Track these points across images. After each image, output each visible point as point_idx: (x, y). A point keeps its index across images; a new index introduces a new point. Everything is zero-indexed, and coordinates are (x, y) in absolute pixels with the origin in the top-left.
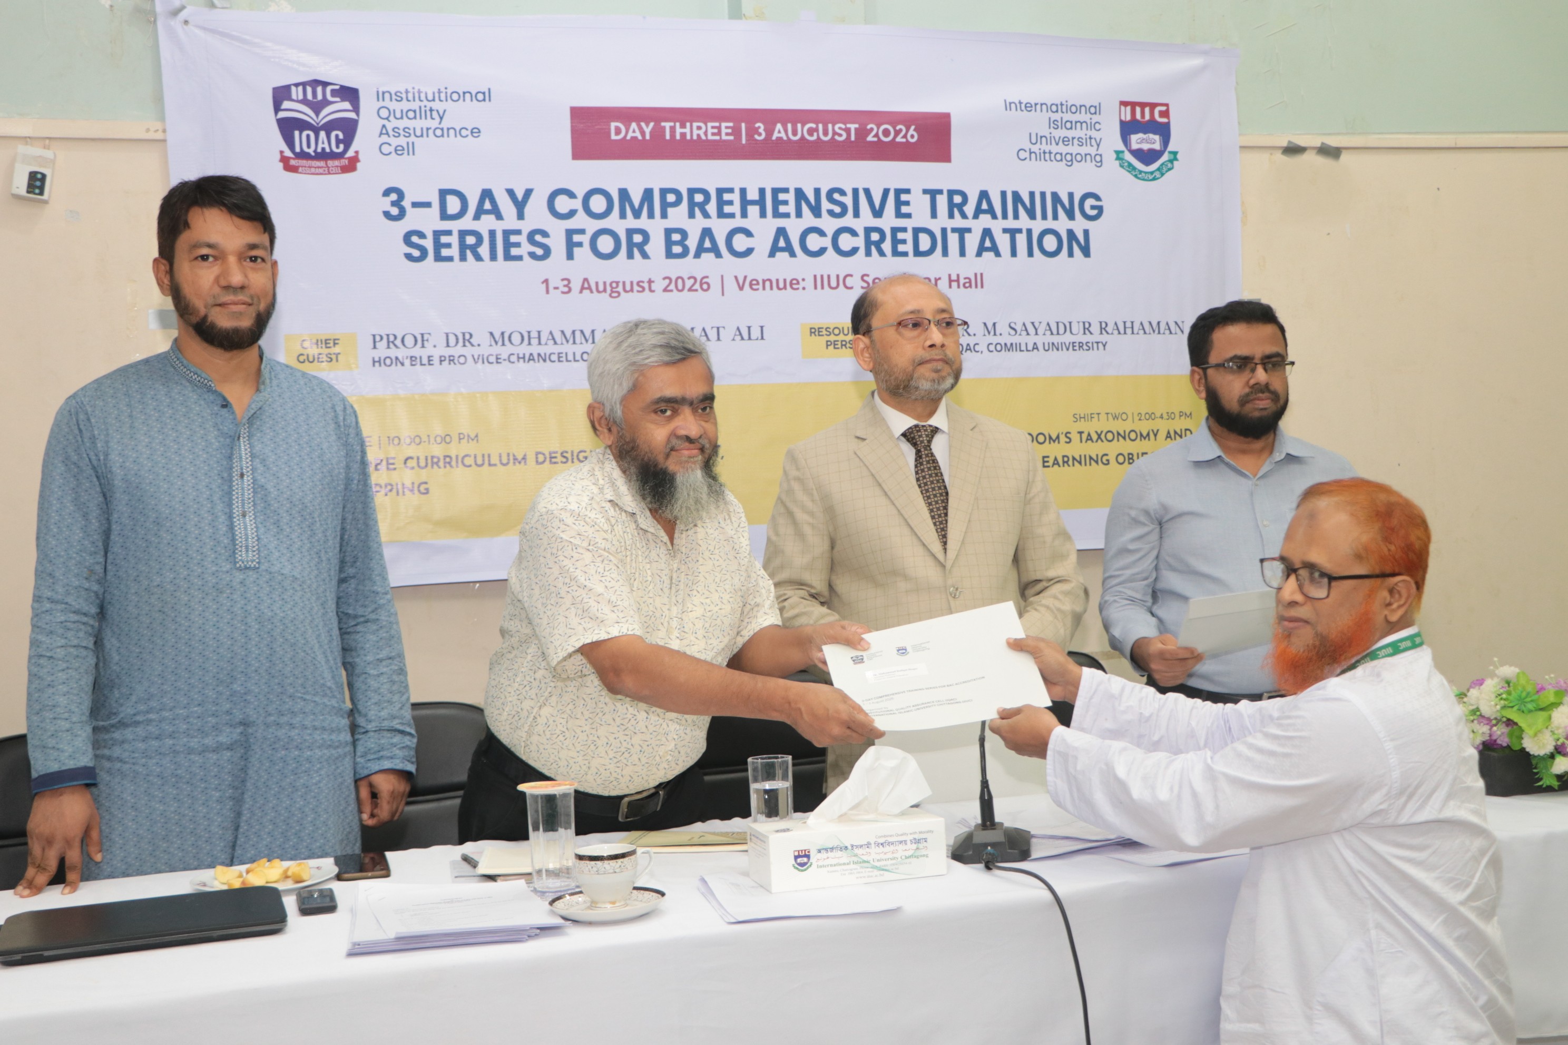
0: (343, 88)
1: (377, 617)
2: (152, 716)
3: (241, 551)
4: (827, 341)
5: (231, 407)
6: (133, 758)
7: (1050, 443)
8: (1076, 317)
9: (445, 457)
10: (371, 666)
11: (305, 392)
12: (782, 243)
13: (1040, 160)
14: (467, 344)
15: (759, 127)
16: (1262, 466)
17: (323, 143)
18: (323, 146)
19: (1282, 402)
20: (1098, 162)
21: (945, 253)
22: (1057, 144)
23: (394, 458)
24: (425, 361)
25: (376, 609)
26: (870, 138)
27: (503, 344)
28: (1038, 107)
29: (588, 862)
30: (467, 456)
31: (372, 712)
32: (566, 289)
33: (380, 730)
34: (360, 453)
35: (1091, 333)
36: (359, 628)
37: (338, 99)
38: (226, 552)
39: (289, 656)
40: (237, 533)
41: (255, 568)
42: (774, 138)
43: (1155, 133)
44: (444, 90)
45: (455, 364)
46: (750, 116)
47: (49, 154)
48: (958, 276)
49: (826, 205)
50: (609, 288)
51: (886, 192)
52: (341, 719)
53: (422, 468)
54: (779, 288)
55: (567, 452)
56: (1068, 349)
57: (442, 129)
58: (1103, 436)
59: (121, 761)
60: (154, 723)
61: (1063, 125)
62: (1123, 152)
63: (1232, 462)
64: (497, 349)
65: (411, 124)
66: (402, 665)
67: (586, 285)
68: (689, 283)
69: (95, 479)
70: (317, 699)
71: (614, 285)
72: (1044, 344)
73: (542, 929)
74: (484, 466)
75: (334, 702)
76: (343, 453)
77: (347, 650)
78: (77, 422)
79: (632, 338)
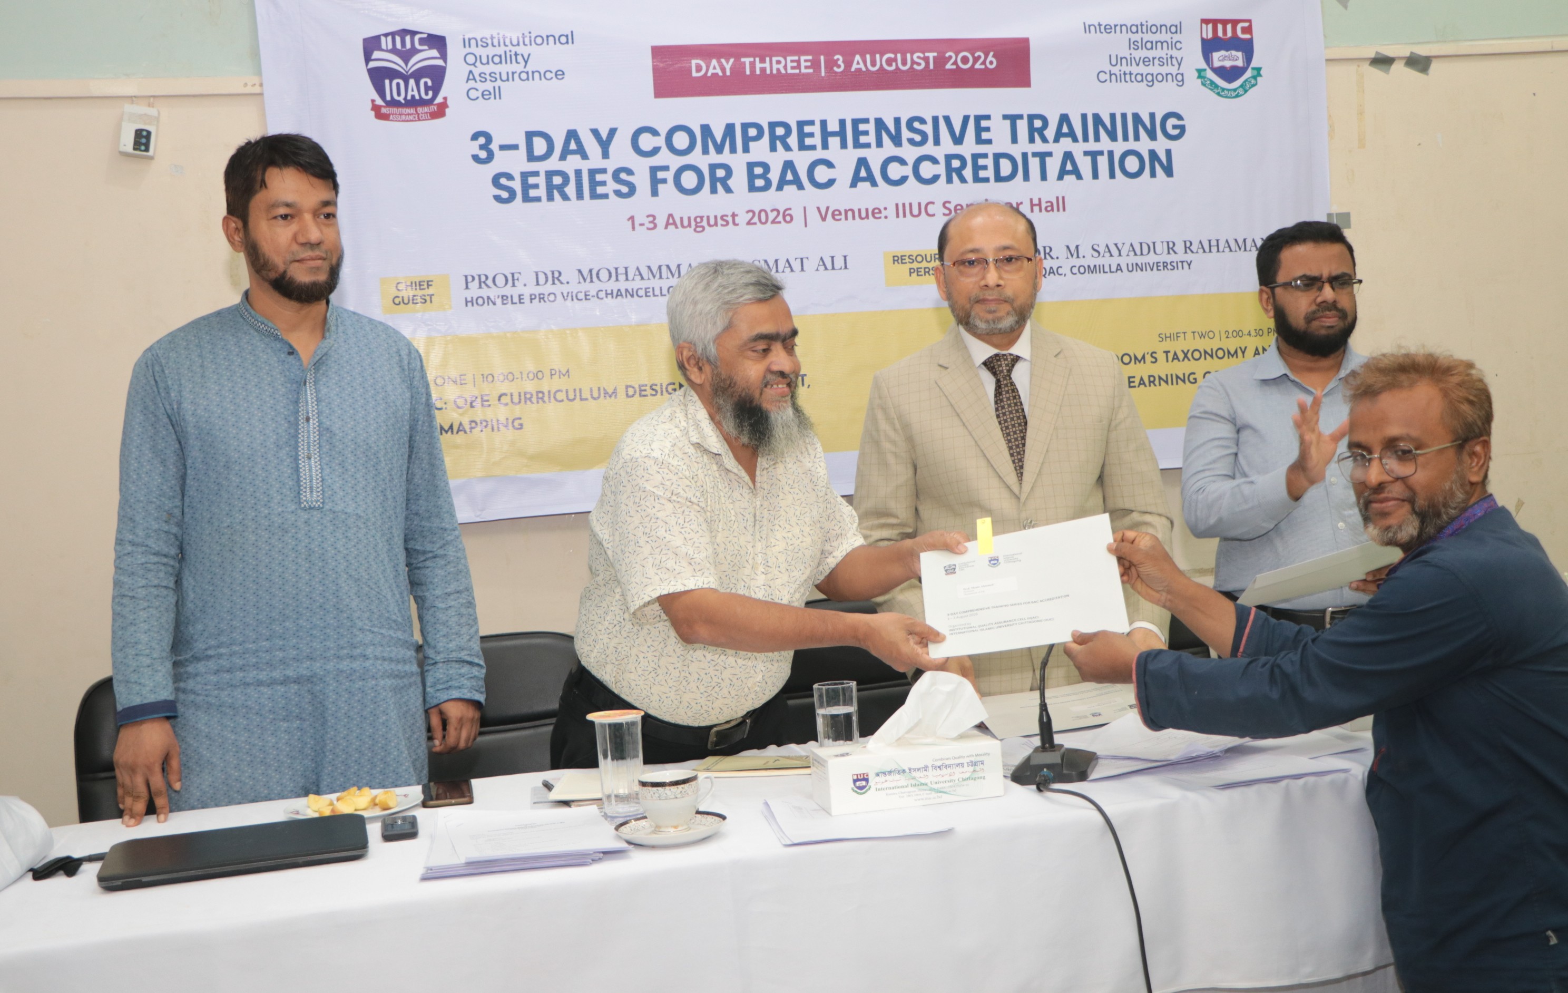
0: (431, 36)
1: (445, 552)
2: (223, 651)
3: (305, 492)
4: (910, 269)
5: (298, 354)
7: (1135, 363)
8: (1160, 237)
9: (538, 392)
10: (440, 599)
11: (371, 337)
12: (863, 173)
13: (1121, 81)
14: (556, 281)
15: (838, 59)
16: (1328, 384)
17: (413, 90)
18: (413, 93)
19: (1350, 319)
20: (1179, 81)
21: (1026, 177)
22: (1138, 65)
23: (488, 395)
24: (516, 299)
25: (444, 545)
26: (949, 66)
27: (592, 281)
28: (1118, 28)
29: (650, 788)
30: (558, 390)
31: (441, 644)
32: (652, 225)
33: (448, 661)
34: (425, 395)
35: (1175, 253)
36: (428, 563)
37: (426, 47)
38: (291, 493)
40: (302, 475)
41: (319, 508)
42: (853, 69)
43: (1237, 50)
44: (528, 35)
45: (545, 301)
46: (828, 49)
47: (153, 112)
48: (1040, 200)
49: (906, 134)
50: (693, 223)
51: (966, 119)
52: (406, 650)
53: (516, 404)
54: (861, 217)
55: (656, 385)
56: (1152, 270)
57: (527, 73)
58: (1189, 355)
60: (225, 657)
61: (1144, 45)
62: (1205, 70)
63: (1297, 380)
64: (586, 286)
65: (496, 69)
66: (470, 597)
67: (671, 221)
68: (772, 216)
69: (171, 427)
70: (383, 631)
71: (699, 220)
72: (1128, 264)
73: (605, 853)
74: (575, 401)
75: (399, 634)
76: (408, 395)
77: (418, 584)
78: (153, 373)
79: (719, 278)
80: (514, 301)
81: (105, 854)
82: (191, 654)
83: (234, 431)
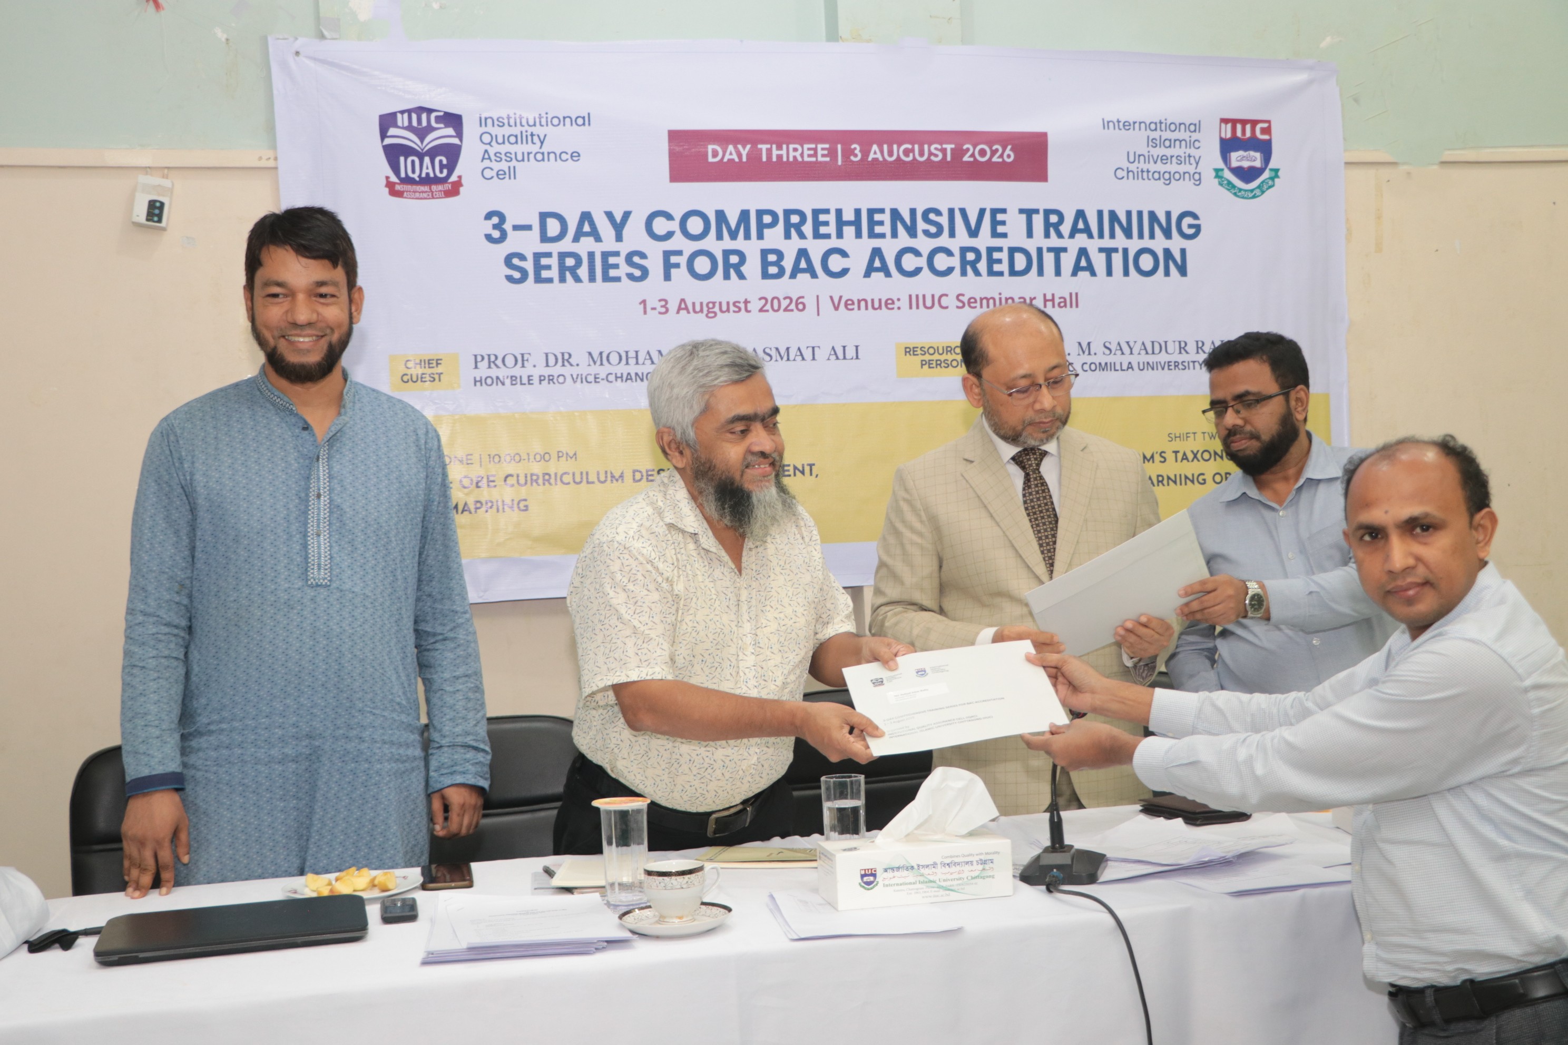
0: (447, 114)
1: (456, 635)
2: (224, 726)
3: (313, 569)
4: (922, 361)
5: (312, 430)
6: (206, 766)
8: (1172, 337)
9: (545, 474)
10: (448, 683)
11: (387, 415)
12: (877, 264)
13: (1138, 179)
14: (566, 363)
15: (855, 149)
17: (427, 168)
18: (427, 171)
20: (1197, 181)
21: (1041, 272)
22: (1155, 163)
23: (494, 476)
24: (525, 380)
25: (455, 627)
26: (966, 158)
27: (602, 364)
28: (1137, 125)
29: (656, 878)
30: (565, 473)
31: (447, 728)
32: (663, 310)
33: (454, 745)
34: (441, 476)
35: (1187, 353)
36: (438, 646)
37: (442, 125)
38: (299, 569)
39: (358, 671)
40: (310, 551)
41: (326, 586)
42: (870, 159)
43: (1256, 150)
44: (545, 116)
45: (554, 383)
46: (846, 137)
47: (166, 183)
48: (1053, 295)
49: (921, 225)
50: (705, 309)
51: (982, 212)
52: (410, 734)
53: (522, 486)
54: (874, 308)
56: (1163, 369)
57: (543, 154)
58: (1199, 456)
59: (195, 768)
60: (225, 733)
61: (1162, 143)
62: (1222, 170)
64: (595, 369)
65: (512, 149)
66: (478, 683)
67: (683, 306)
68: (785, 303)
69: (185, 498)
70: (386, 714)
71: (711, 305)
72: (1139, 363)
73: (608, 942)
74: (582, 484)
75: (403, 717)
76: (423, 475)
77: (426, 666)
78: (168, 442)
79: (695, 360)
80: (523, 382)
81: (102, 928)
82: (194, 729)
83: (245, 505)
